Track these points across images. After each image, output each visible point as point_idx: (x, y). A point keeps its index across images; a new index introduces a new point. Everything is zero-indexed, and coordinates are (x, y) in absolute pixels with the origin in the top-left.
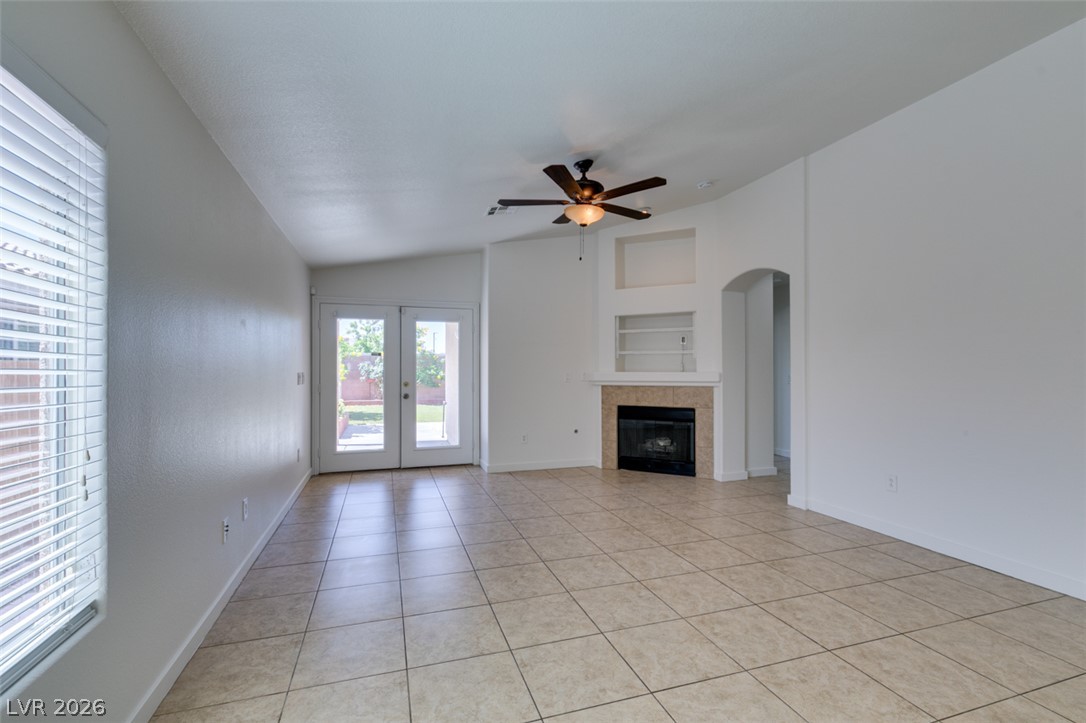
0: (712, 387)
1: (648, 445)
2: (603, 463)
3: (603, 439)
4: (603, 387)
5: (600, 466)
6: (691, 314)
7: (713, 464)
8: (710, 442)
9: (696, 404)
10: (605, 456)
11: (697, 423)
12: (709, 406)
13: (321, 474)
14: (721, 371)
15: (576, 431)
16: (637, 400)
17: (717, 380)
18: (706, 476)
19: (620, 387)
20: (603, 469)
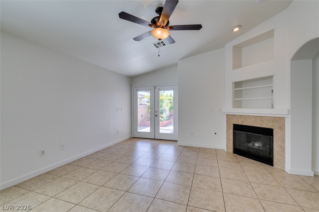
0: (284, 118)
1: (251, 145)
2: (227, 149)
3: (227, 138)
4: (227, 115)
5: (226, 151)
6: (271, 77)
7: (284, 162)
8: (283, 148)
9: (274, 126)
10: (227, 146)
11: (274, 137)
12: (282, 128)
13: (134, 138)
14: (290, 108)
15: (215, 133)
16: (242, 122)
17: (287, 113)
18: (280, 168)
19: (234, 115)
20: (227, 152)
